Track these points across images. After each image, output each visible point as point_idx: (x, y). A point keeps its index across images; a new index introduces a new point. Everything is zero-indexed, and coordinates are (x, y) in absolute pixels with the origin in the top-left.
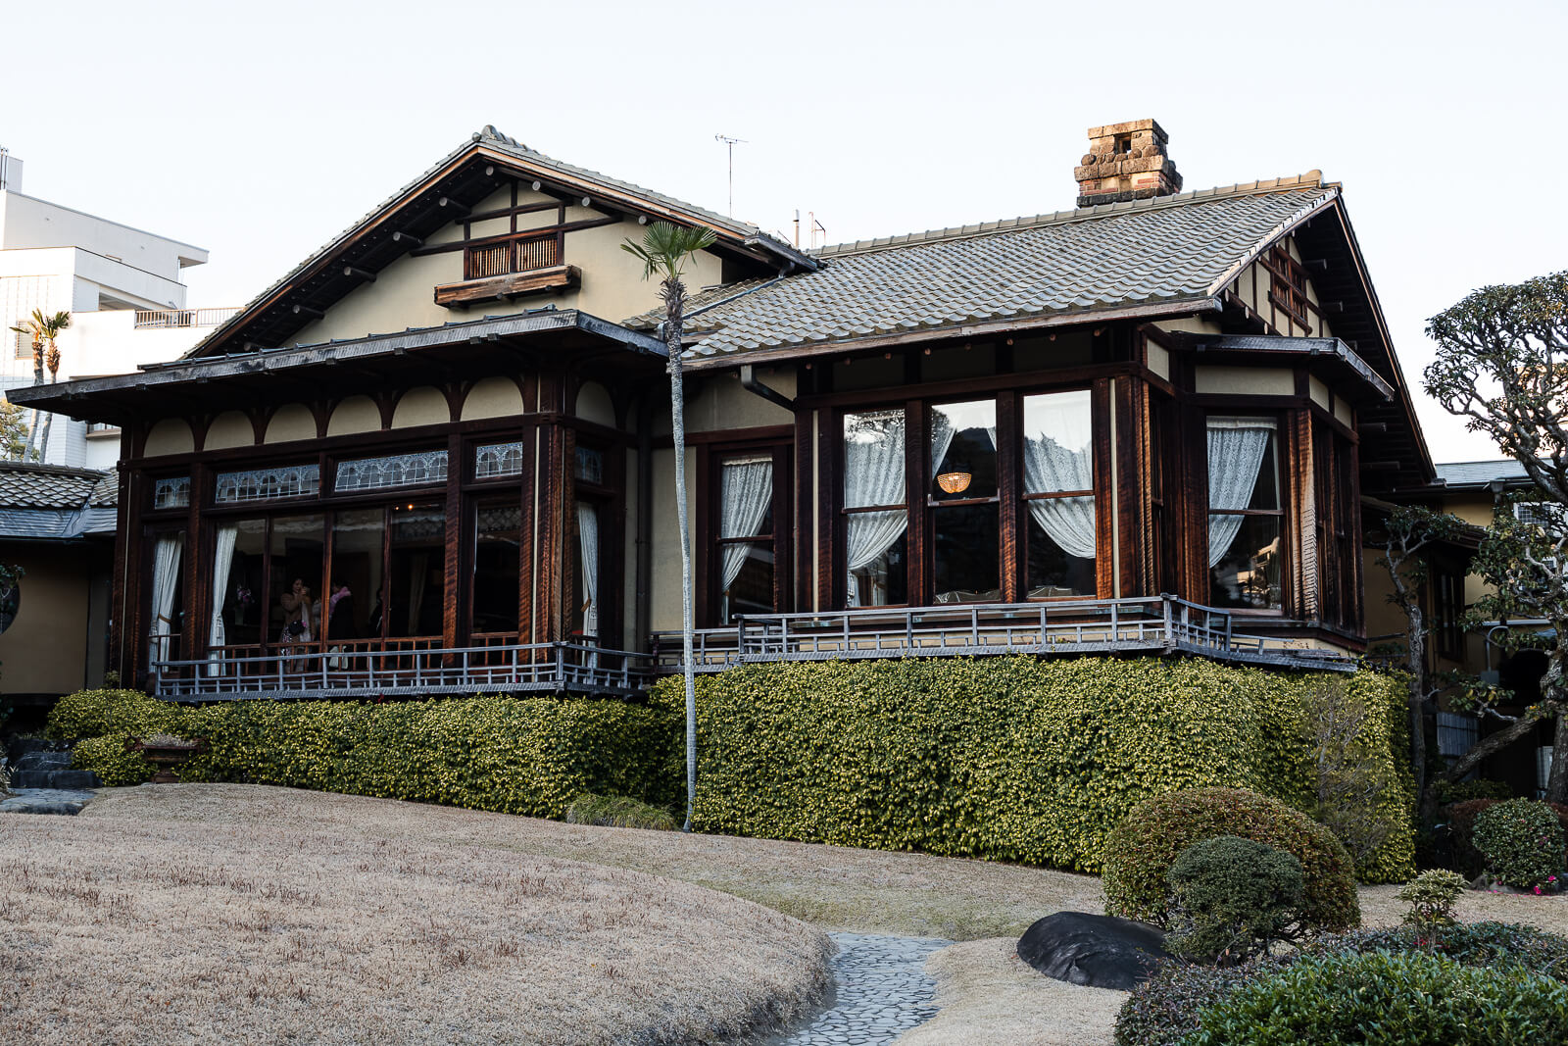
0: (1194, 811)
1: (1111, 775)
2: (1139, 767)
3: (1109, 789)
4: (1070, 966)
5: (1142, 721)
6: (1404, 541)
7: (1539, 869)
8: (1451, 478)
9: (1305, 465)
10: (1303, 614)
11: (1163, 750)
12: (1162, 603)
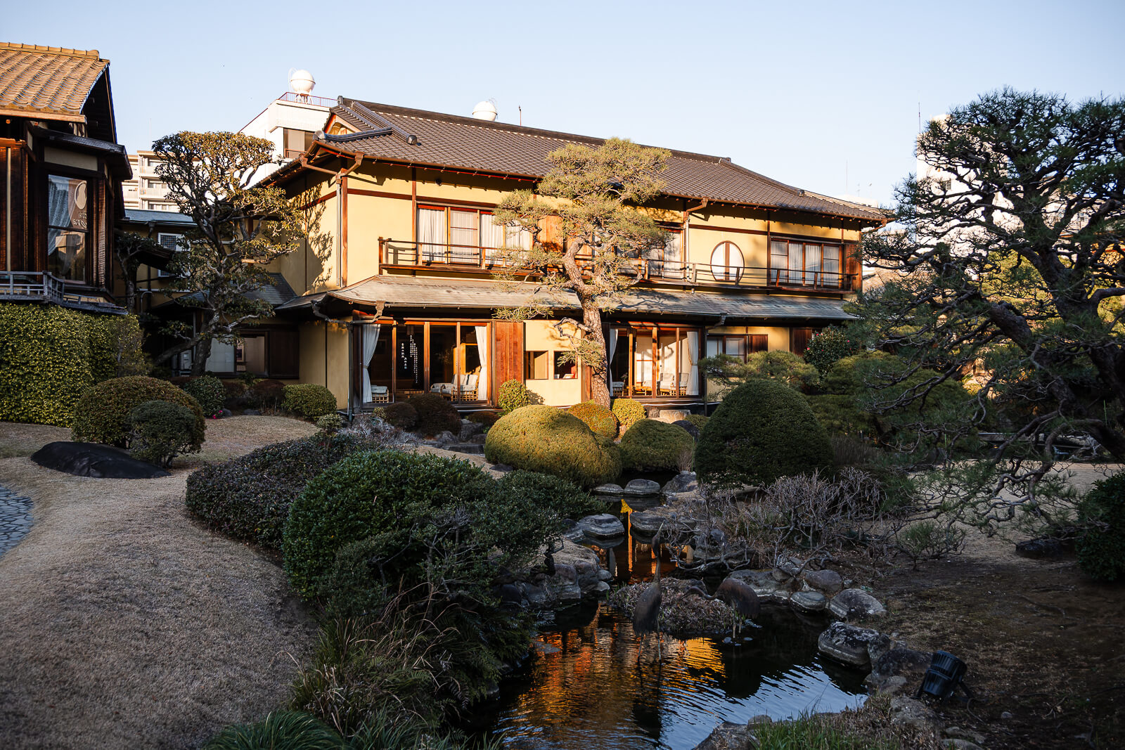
0: (135, 389)
1: (14, 367)
2: (32, 363)
3: (13, 374)
4: (89, 469)
5: (33, 339)
6: (129, 249)
7: (216, 408)
8: (131, 217)
9: (102, 208)
10: (98, 284)
11: (47, 354)
12: (42, 276)
